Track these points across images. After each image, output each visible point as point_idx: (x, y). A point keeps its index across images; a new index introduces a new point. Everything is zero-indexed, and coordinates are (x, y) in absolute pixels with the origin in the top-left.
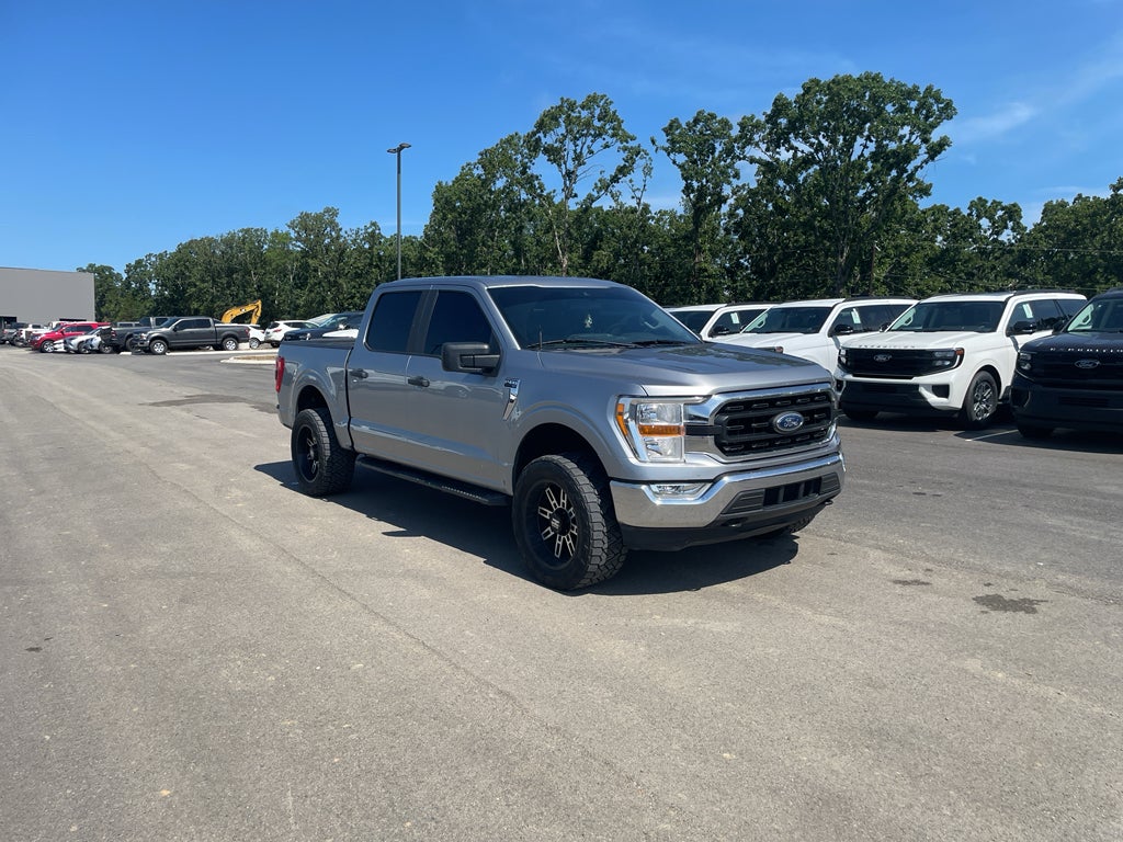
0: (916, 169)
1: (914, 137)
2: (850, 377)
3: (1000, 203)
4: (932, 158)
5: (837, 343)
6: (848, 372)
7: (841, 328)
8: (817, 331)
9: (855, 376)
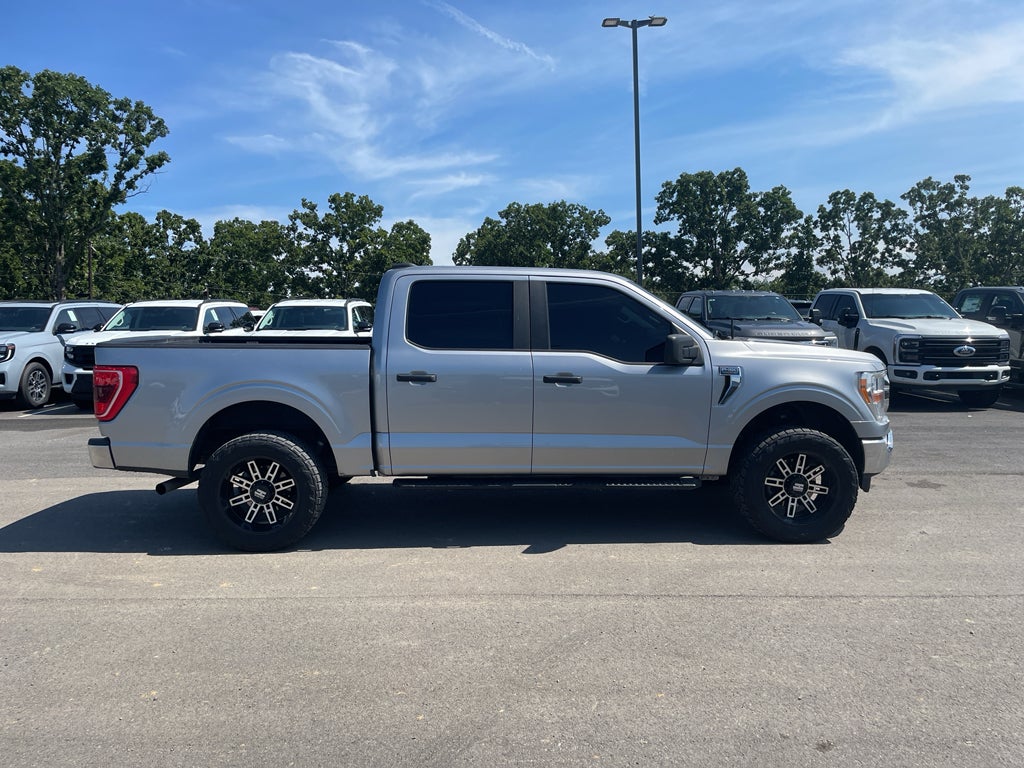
0: (136, 178)
1: (130, 147)
2: (80, 371)
3: (181, 217)
4: (151, 169)
5: (62, 342)
6: (79, 367)
7: (62, 328)
8: (42, 330)
9: (84, 369)
